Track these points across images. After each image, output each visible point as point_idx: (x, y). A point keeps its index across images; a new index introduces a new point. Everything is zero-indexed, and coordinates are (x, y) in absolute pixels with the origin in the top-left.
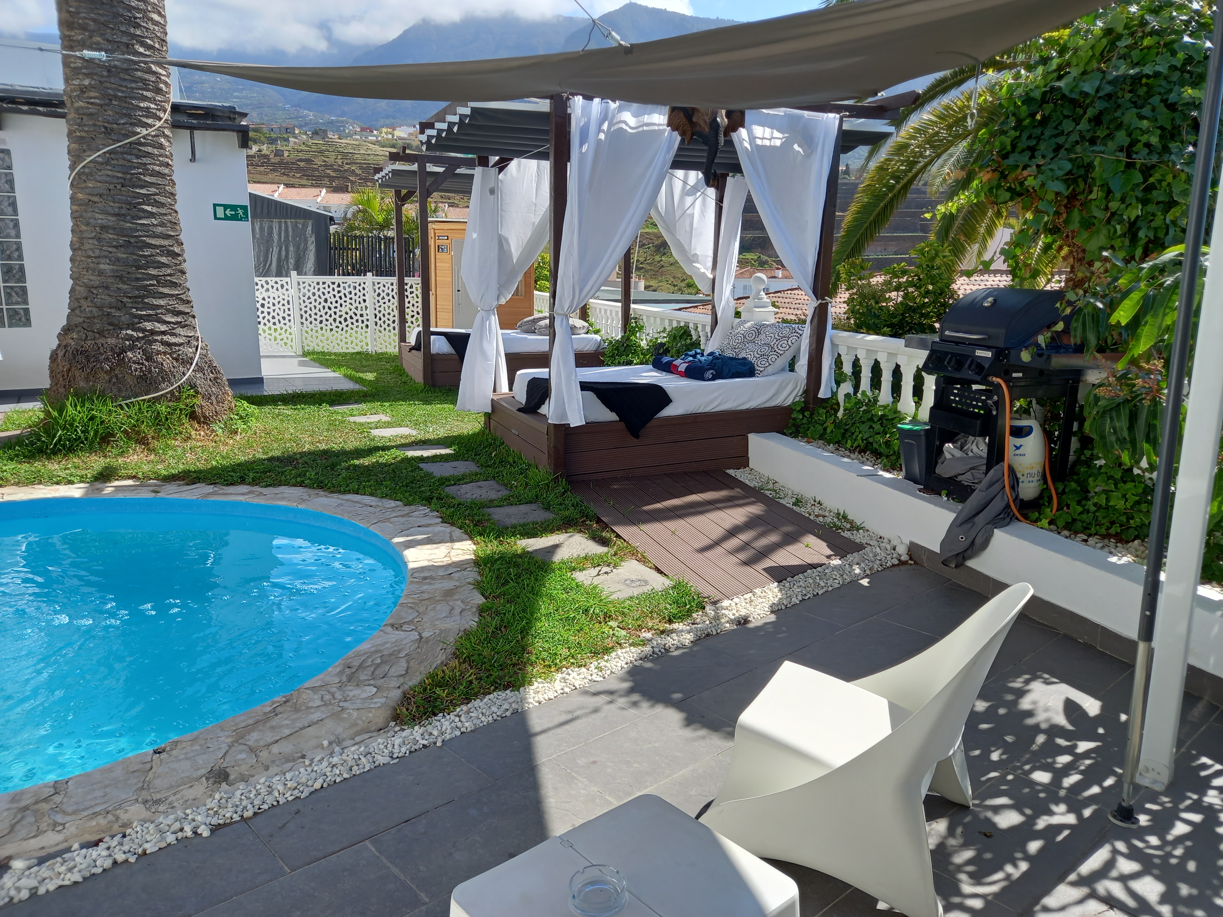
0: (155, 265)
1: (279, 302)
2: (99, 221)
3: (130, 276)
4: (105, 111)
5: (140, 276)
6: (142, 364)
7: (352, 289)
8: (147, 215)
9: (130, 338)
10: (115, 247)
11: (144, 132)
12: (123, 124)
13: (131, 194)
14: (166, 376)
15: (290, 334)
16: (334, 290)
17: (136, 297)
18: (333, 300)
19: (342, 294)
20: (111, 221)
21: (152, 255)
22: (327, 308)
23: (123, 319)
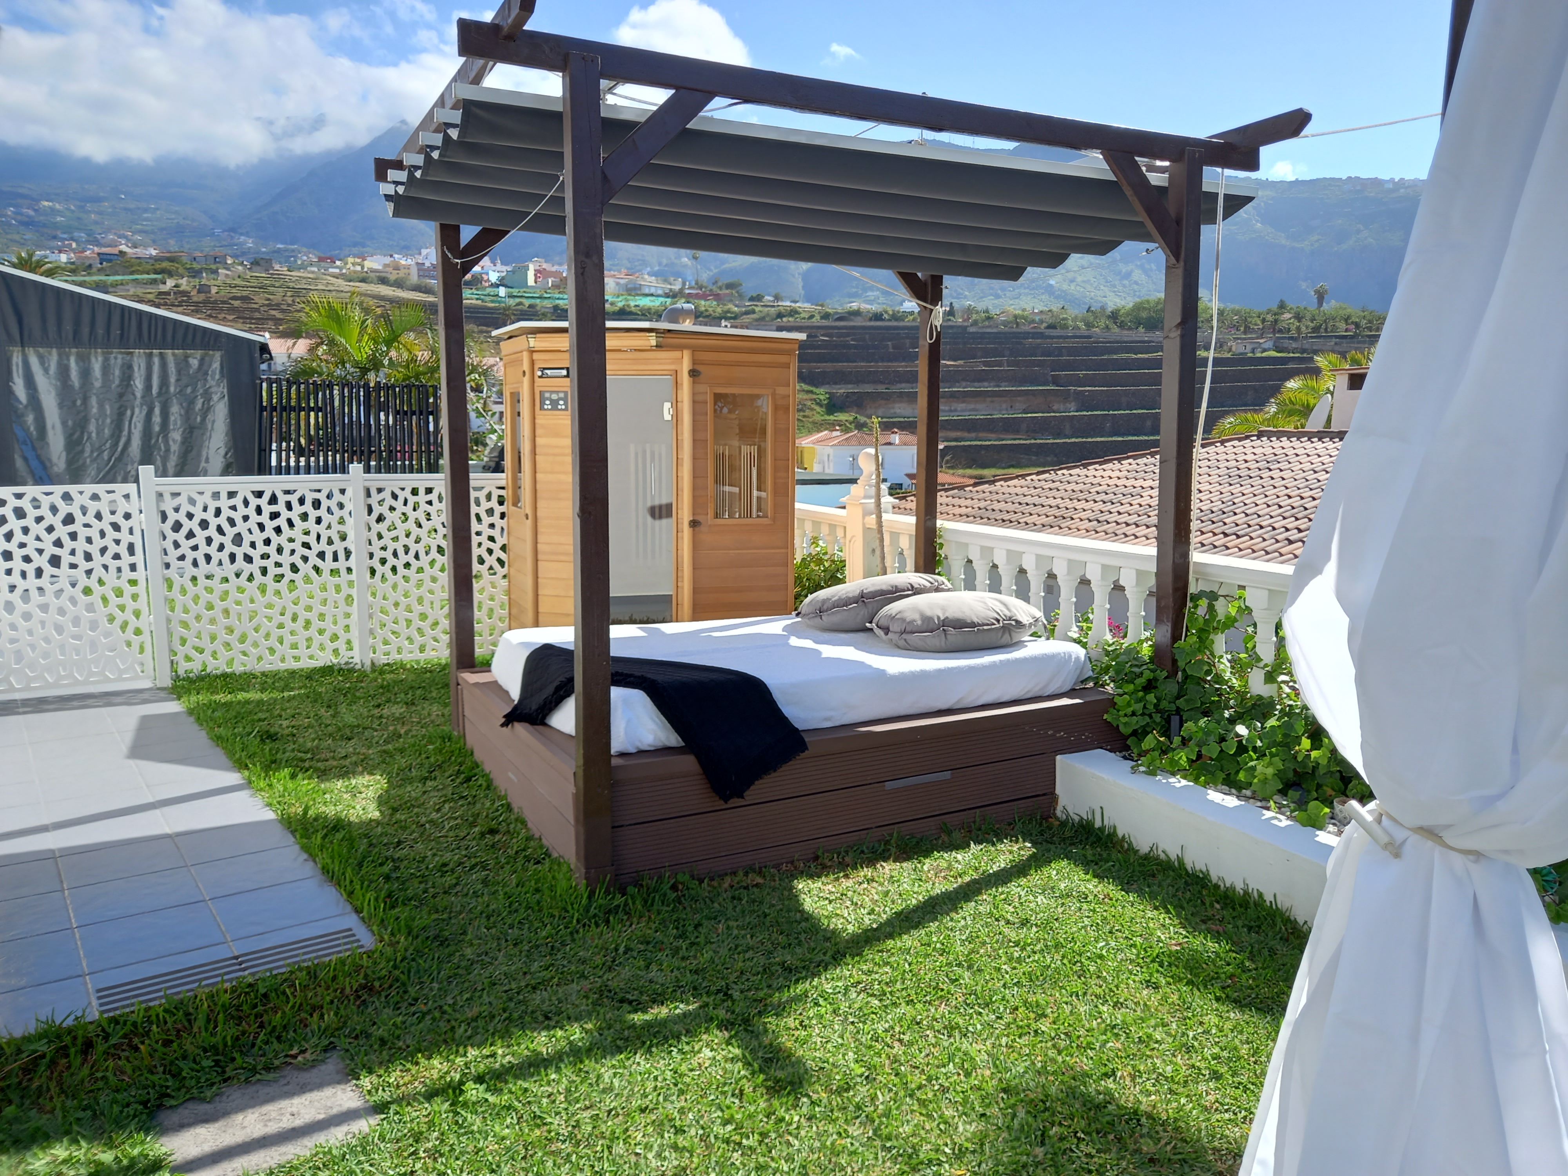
1: (103, 550)
7: (308, 507)
15: (138, 632)
16: (259, 511)
18: (259, 537)
19: (281, 522)
22: (240, 558)
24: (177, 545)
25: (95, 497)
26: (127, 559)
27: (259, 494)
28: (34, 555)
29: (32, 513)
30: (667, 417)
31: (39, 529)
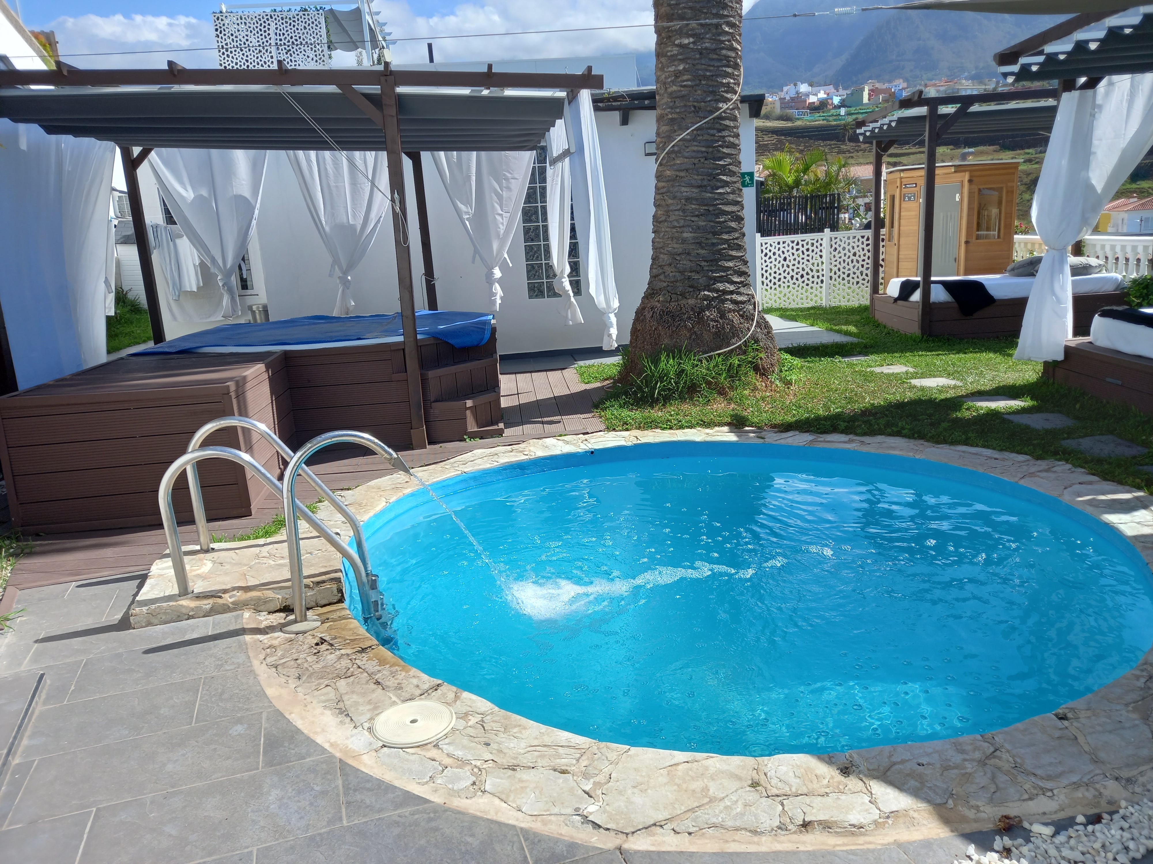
0: (727, 230)
2: (685, 194)
3: (707, 242)
4: (696, 91)
5: (715, 241)
6: (717, 321)
7: (809, 246)
8: (722, 184)
9: (706, 298)
10: (697, 216)
11: (725, 107)
12: (710, 101)
13: (711, 166)
14: (735, 333)
16: (793, 248)
17: (711, 261)
18: (792, 258)
19: (800, 252)
20: (694, 192)
21: (726, 221)
23: (701, 281)
24: (765, 261)
27: (793, 242)
30: (957, 200)
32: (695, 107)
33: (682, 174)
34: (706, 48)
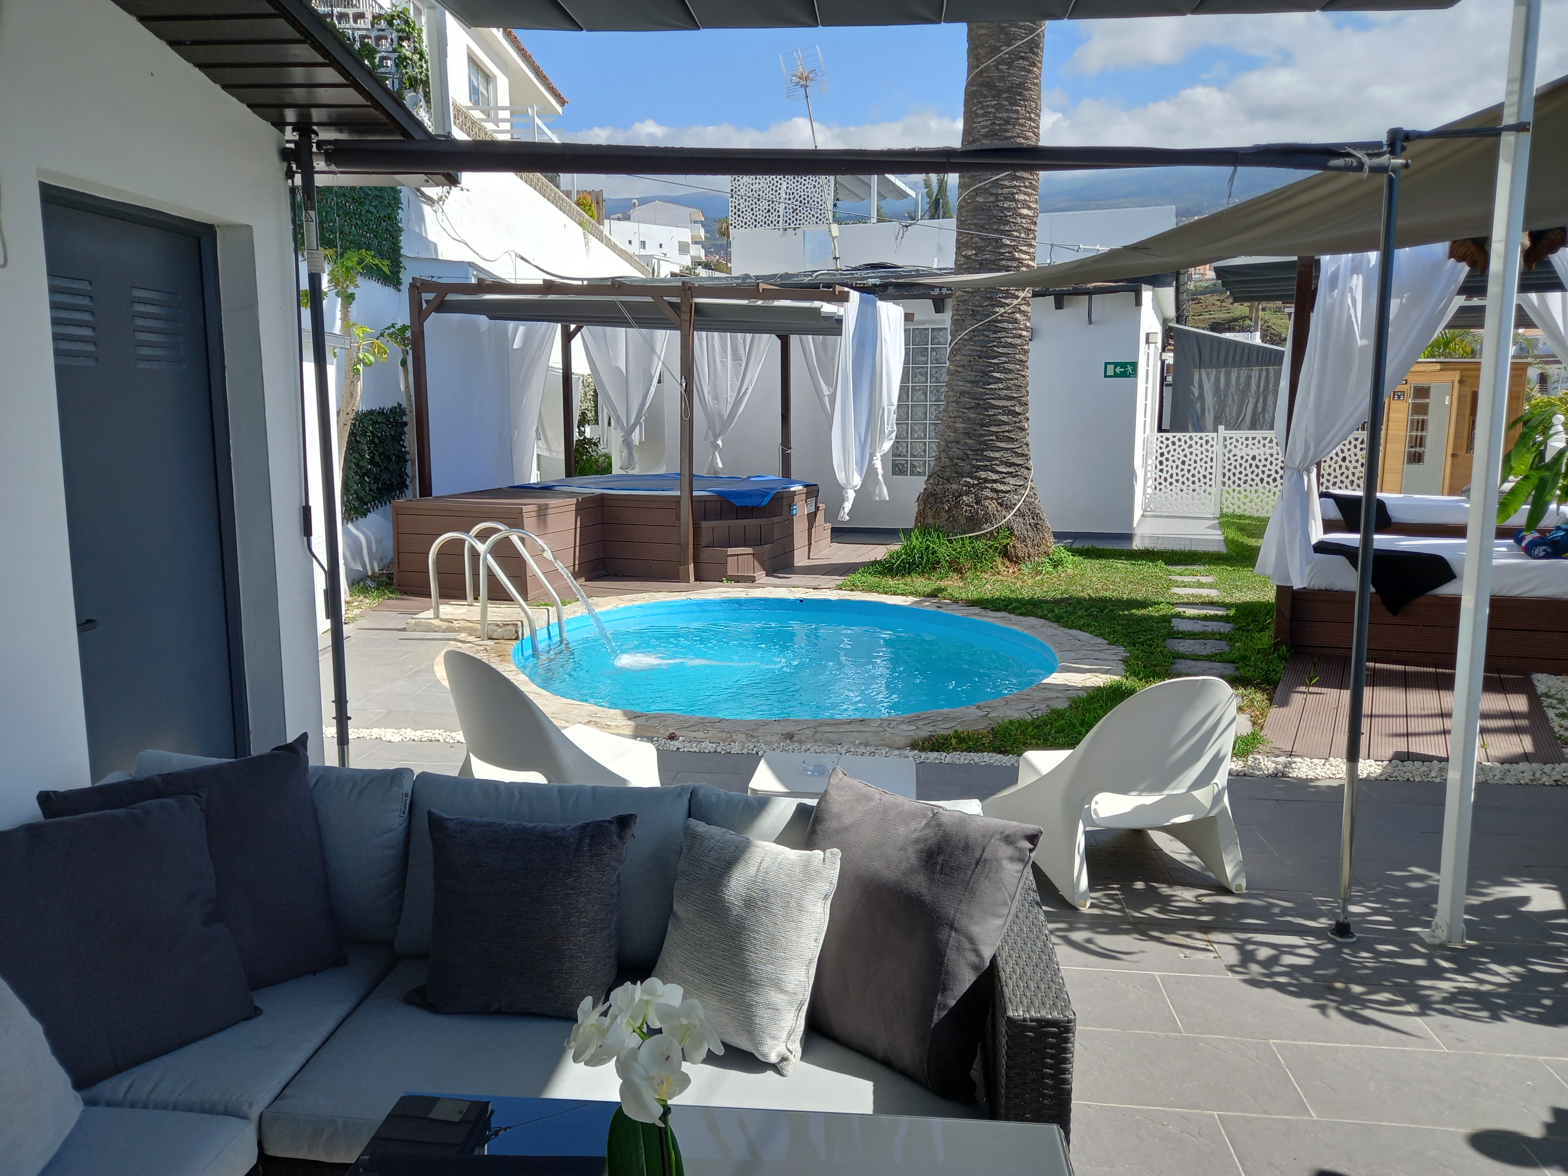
0: (997, 423)
2: (960, 387)
3: (975, 432)
5: (983, 432)
6: (972, 506)
8: (995, 381)
9: (967, 484)
10: (968, 408)
11: (1002, 310)
12: (986, 306)
13: (985, 364)
14: (988, 518)
15: (1210, 494)
16: (1264, 446)
17: (977, 450)
18: (1263, 457)
20: (967, 387)
21: (995, 415)
22: (1254, 466)
23: (965, 468)
24: (1229, 459)
25: (1201, 438)
26: (1210, 464)
27: (1265, 439)
28: (1176, 460)
29: (1178, 443)
30: (1447, 403)
31: (1179, 450)
32: (973, 311)
33: (960, 369)
34: (986, 259)
